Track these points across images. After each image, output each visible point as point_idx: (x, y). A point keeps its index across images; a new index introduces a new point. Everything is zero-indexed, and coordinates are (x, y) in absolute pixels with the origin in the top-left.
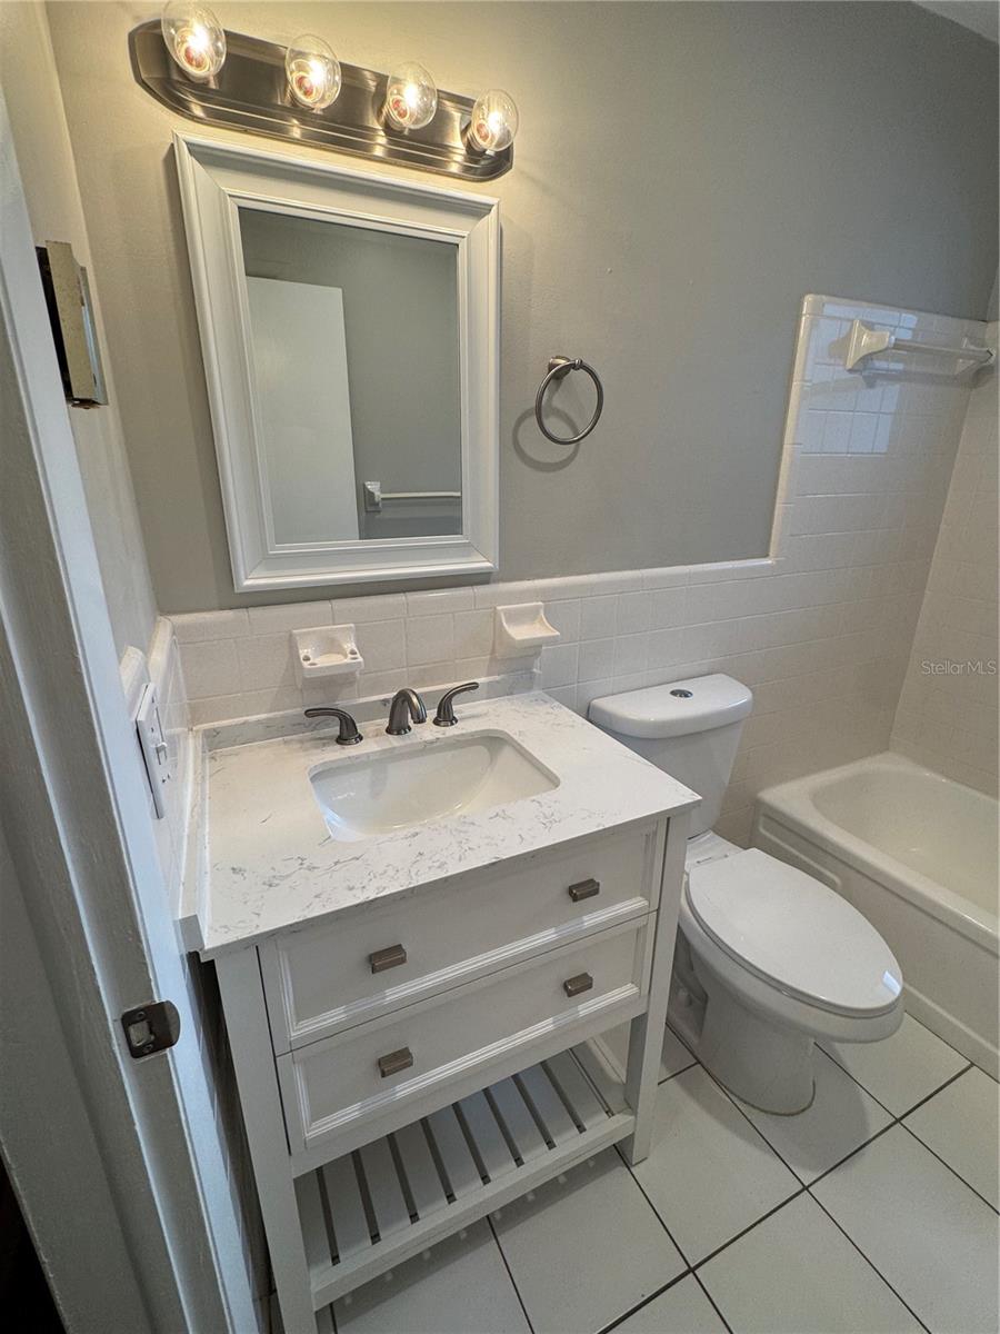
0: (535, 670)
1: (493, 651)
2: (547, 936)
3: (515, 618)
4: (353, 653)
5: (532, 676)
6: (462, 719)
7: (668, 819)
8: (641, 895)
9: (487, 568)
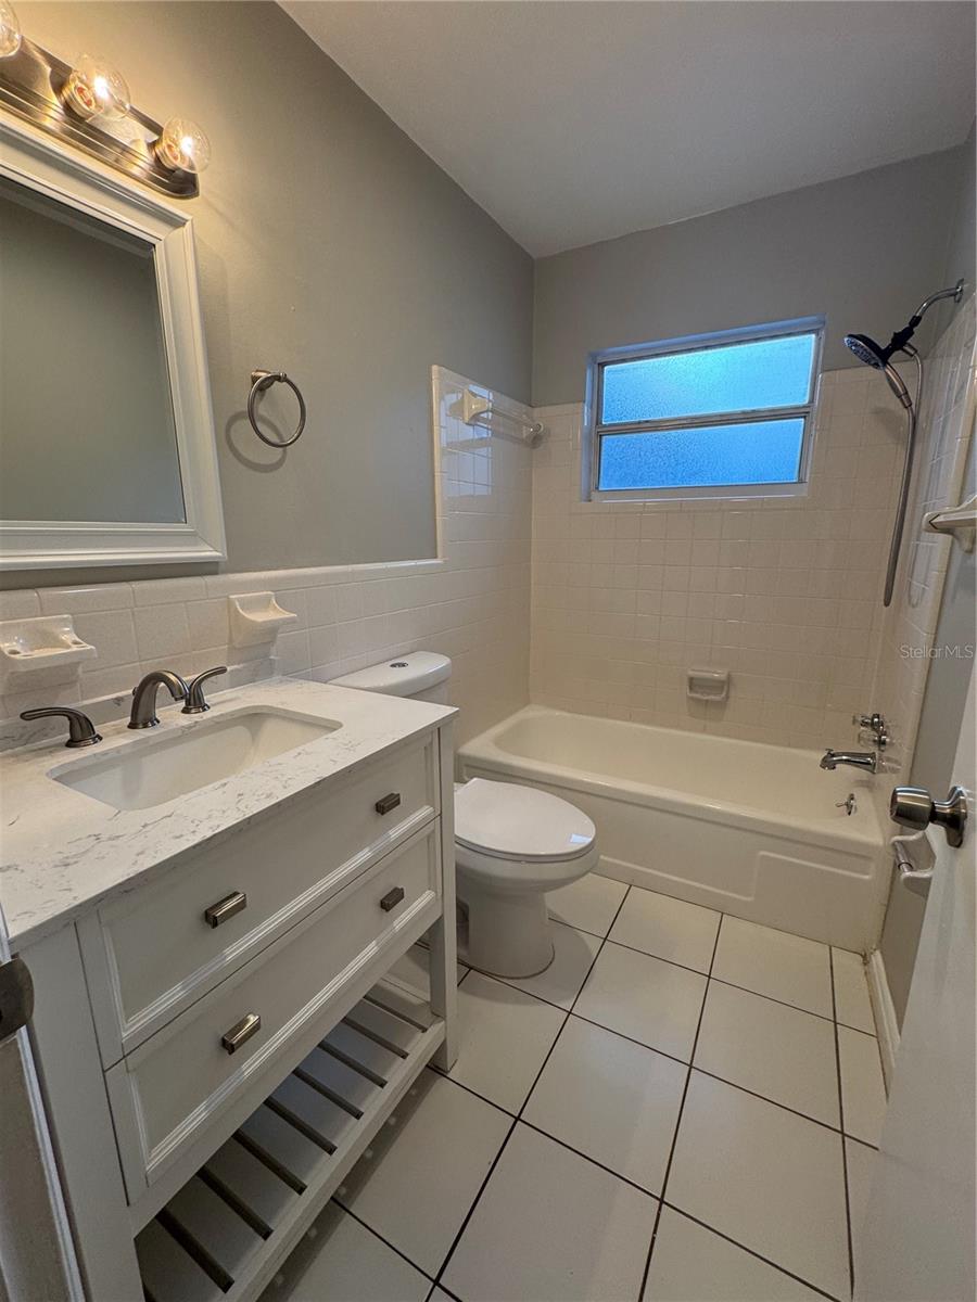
0: (272, 657)
1: (231, 640)
2: (364, 855)
3: (249, 605)
4: (76, 643)
5: (272, 662)
6: (214, 705)
7: (439, 729)
8: (428, 804)
9: (216, 557)
